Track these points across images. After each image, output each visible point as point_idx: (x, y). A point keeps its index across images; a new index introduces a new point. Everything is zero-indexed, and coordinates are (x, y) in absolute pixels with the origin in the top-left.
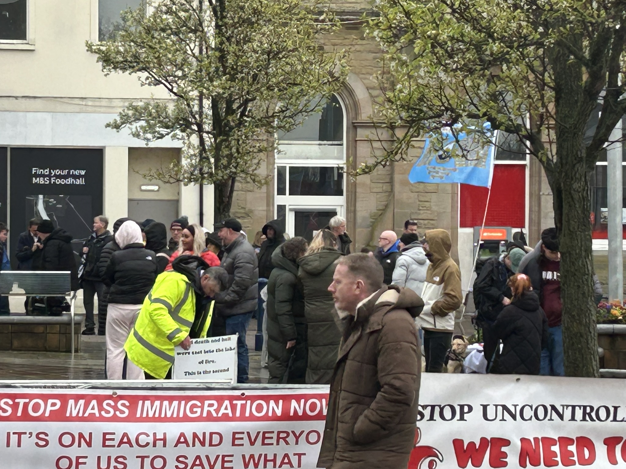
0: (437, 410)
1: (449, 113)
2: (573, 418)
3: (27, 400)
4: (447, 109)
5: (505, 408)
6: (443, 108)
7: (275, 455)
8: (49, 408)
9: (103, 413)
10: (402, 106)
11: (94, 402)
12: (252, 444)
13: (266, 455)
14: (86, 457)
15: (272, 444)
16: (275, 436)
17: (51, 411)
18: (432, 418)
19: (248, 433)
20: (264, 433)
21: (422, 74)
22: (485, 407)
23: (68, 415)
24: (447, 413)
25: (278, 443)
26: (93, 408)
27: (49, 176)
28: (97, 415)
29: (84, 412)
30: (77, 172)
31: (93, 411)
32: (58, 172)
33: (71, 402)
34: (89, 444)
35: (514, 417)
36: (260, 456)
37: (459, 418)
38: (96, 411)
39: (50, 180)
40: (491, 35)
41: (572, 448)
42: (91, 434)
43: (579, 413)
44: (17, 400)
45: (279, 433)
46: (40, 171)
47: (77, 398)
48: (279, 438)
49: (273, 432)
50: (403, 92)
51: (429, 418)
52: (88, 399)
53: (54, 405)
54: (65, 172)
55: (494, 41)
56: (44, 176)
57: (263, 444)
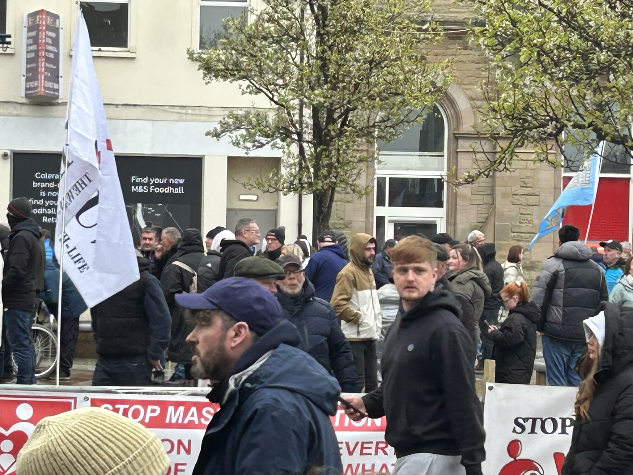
0: (539, 423)
1: (554, 123)
3: (127, 406)
4: (552, 119)
6: (548, 118)
7: (373, 466)
8: (149, 414)
9: (202, 420)
10: (507, 116)
11: (194, 409)
12: (351, 453)
13: (364, 465)
14: (184, 464)
15: (370, 454)
16: (373, 446)
17: (151, 418)
18: (533, 431)
19: (347, 444)
20: (363, 443)
21: (528, 82)
23: (167, 421)
24: (549, 426)
25: (376, 453)
26: (193, 415)
27: (148, 185)
28: (197, 422)
29: (183, 419)
30: (176, 181)
31: (192, 419)
32: (157, 181)
33: (171, 409)
34: (188, 451)
36: (358, 465)
37: (560, 431)
38: (195, 419)
39: (149, 189)
40: (597, 44)
42: (190, 442)
44: (117, 406)
45: (377, 443)
46: (138, 180)
47: (177, 404)
48: (377, 448)
49: (371, 443)
50: (508, 101)
51: (530, 431)
52: (187, 406)
53: (153, 411)
54: (164, 181)
55: (601, 49)
56: (143, 185)
57: (362, 453)
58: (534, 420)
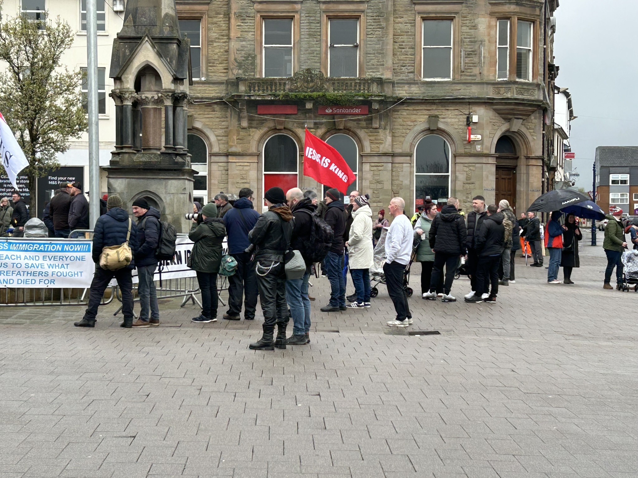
27: (57, 180)
30: (71, 179)
32: (62, 178)
46: (52, 178)
54: (65, 178)
56: (54, 180)
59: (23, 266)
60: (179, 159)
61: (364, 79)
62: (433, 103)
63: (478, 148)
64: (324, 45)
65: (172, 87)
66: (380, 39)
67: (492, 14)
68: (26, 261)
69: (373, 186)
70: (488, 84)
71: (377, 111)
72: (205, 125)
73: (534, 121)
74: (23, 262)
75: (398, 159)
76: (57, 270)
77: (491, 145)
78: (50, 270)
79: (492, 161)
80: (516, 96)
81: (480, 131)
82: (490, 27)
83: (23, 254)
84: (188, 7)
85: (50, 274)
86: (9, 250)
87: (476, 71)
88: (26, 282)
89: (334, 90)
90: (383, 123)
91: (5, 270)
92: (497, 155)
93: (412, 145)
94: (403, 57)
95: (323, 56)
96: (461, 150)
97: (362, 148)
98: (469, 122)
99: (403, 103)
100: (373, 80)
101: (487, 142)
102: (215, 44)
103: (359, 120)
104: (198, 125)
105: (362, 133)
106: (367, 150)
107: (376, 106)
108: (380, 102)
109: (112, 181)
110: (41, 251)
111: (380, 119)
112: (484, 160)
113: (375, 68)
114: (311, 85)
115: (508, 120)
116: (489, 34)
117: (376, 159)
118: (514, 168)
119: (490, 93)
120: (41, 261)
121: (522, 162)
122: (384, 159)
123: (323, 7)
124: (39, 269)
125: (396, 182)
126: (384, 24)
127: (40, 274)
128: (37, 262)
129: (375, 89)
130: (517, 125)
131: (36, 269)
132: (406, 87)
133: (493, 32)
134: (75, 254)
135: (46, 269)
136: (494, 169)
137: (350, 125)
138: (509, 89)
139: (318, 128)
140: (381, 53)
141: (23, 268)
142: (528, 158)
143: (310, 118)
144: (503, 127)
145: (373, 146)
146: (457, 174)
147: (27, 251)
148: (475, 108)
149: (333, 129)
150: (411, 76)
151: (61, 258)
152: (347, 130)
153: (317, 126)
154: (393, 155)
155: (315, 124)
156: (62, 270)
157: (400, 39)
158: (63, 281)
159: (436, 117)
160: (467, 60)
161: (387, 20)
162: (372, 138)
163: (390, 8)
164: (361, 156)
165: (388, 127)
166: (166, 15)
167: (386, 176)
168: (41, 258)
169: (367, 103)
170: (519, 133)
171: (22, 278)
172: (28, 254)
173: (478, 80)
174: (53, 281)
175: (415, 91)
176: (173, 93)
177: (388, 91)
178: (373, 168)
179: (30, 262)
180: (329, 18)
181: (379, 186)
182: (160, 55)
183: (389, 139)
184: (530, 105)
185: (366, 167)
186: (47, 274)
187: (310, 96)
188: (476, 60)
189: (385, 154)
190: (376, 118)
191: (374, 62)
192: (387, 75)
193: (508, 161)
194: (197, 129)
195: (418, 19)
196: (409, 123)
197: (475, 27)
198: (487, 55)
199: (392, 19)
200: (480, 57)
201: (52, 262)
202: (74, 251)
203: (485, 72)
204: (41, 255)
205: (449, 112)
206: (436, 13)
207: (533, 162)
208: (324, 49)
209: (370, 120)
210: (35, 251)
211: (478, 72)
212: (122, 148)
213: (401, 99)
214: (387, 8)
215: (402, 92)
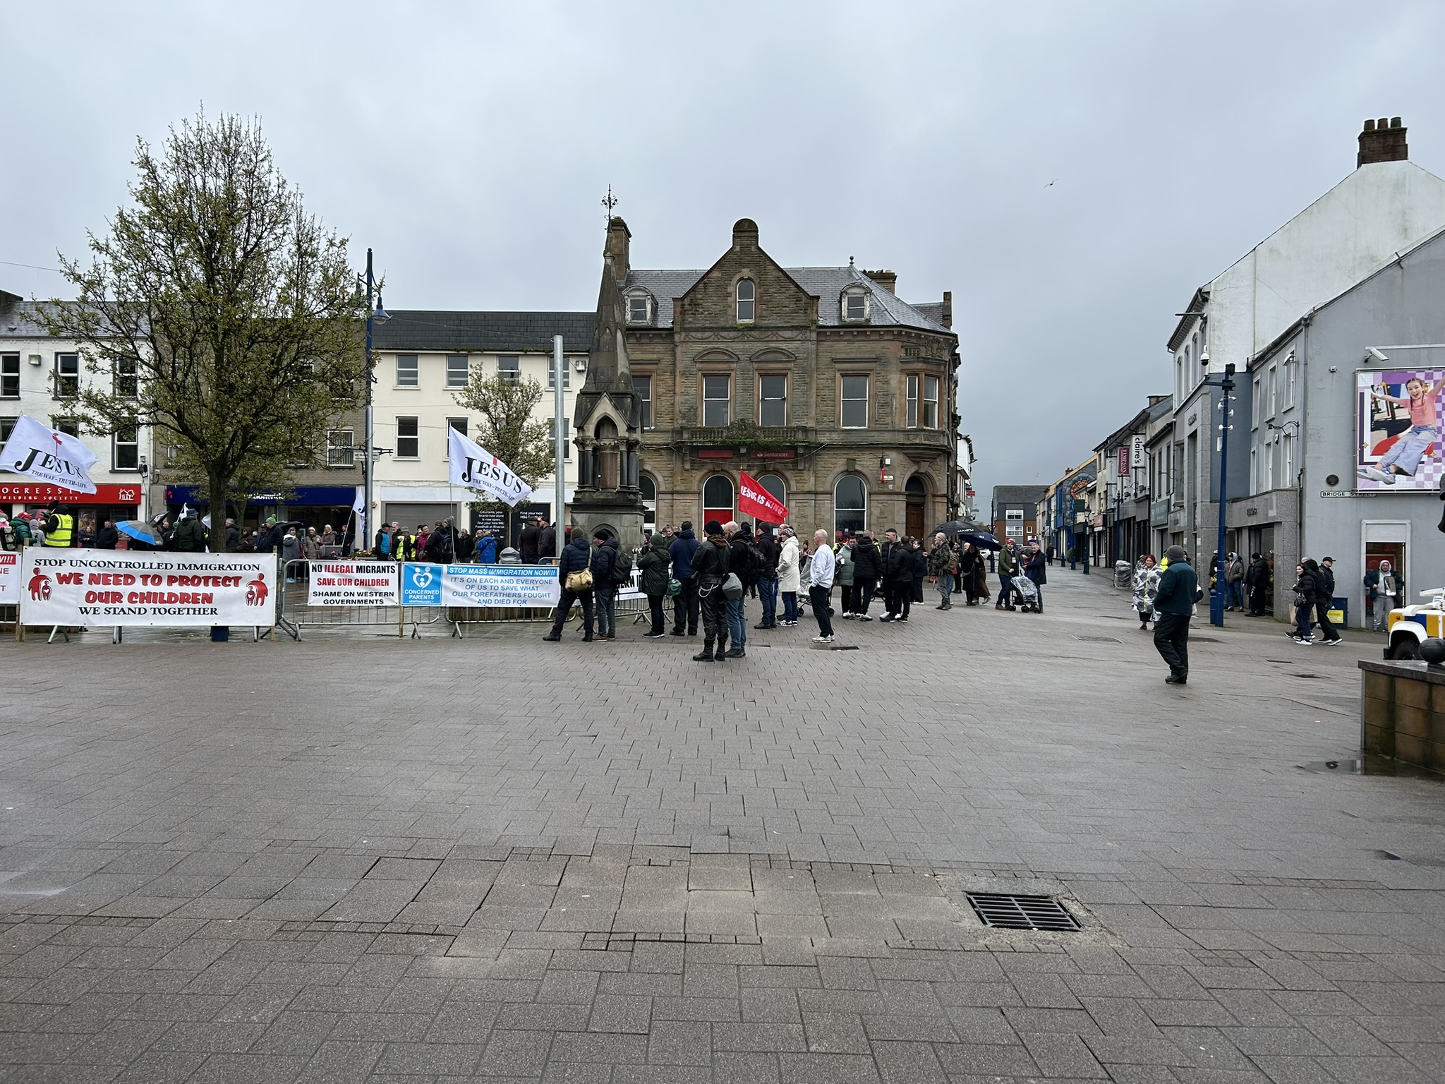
0: (48, 562)
2: (120, 567)
5: (81, 561)
18: (45, 564)
22: (71, 561)
35: (86, 565)
41: (122, 579)
43: (124, 565)
46: (523, 513)
58: (45, 560)
59: (500, 588)
60: (632, 497)
61: (791, 428)
62: (852, 448)
63: (891, 487)
64: (756, 398)
65: (627, 435)
66: (805, 393)
67: (902, 371)
68: (503, 584)
69: (799, 520)
70: (898, 431)
71: (802, 455)
72: (654, 468)
73: (939, 463)
74: (500, 585)
75: (820, 497)
76: (528, 592)
77: (902, 485)
78: (523, 592)
79: (903, 498)
80: (924, 442)
81: (892, 473)
82: (900, 382)
83: (500, 578)
84: (639, 367)
85: (523, 595)
86: (488, 574)
87: (889, 420)
88: (502, 602)
89: (765, 437)
90: (807, 465)
91: (485, 591)
92: (907, 493)
93: (832, 485)
94: (824, 408)
95: (756, 408)
96: (876, 489)
97: (789, 487)
98: (882, 464)
99: (824, 448)
100: (799, 428)
101: (898, 482)
102: (663, 398)
103: (787, 463)
104: (647, 467)
105: (788, 474)
106: (794, 489)
107: (801, 451)
108: (805, 447)
109: (575, 515)
110: (515, 575)
111: (805, 462)
112: (896, 497)
113: (800, 418)
114: (745, 432)
115: (917, 463)
116: (900, 389)
117: (801, 497)
118: (923, 504)
119: (900, 439)
120: (515, 584)
121: (929, 498)
122: (808, 496)
123: (756, 365)
124: (514, 591)
125: (819, 517)
126: (808, 380)
127: (514, 595)
128: (512, 585)
129: (800, 436)
130: (924, 467)
131: (511, 591)
132: (827, 434)
133: (903, 387)
134: (544, 578)
135: (520, 591)
136: (904, 505)
137: (779, 467)
138: (918, 435)
139: (751, 470)
140: (806, 404)
141: (500, 591)
142: (934, 496)
143: (744, 461)
144: (913, 469)
145: (798, 485)
146: (872, 509)
147: (503, 575)
148: (887, 452)
149: (764, 470)
150: (832, 424)
151: (532, 582)
152: (776, 471)
153: (750, 468)
154: (816, 493)
155: (748, 466)
156: (533, 592)
157: (822, 393)
158: (533, 602)
159: (854, 460)
160: (881, 411)
161: (811, 377)
162: (798, 478)
163: (814, 366)
164: (788, 494)
165: (811, 469)
166: (622, 373)
167: (809, 511)
168: (515, 581)
169: (793, 448)
170: (926, 474)
171: (499, 598)
172: (504, 578)
173: (890, 428)
174: (525, 602)
175: (836, 438)
176: (627, 439)
177: (812, 437)
178: (798, 505)
179: (506, 585)
180: (761, 375)
181: (804, 520)
182: (616, 407)
183: (813, 479)
184: (936, 450)
185: (793, 504)
186: (520, 595)
187: (744, 442)
188: (888, 410)
189: (809, 493)
190: (801, 461)
191: (800, 412)
192: (811, 424)
193: (916, 498)
194: (647, 471)
195: (838, 375)
196: (830, 465)
197: (887, 382)
198: (898, 406)
199: (815, 375)
200: (892, 408)
201: (524, 585)
202: (542, 576)
203: (896, 421)
204: (515, 579)
205: (865, 456)
206: (853, 370)
207: (939, 499)
208: (756, 402)
209: (796, 463)
210: (510, 575)
211: (890, 421)
212: (584, 488)
213: (823, 444)
214: (811, 366)
215: (824, 439)
